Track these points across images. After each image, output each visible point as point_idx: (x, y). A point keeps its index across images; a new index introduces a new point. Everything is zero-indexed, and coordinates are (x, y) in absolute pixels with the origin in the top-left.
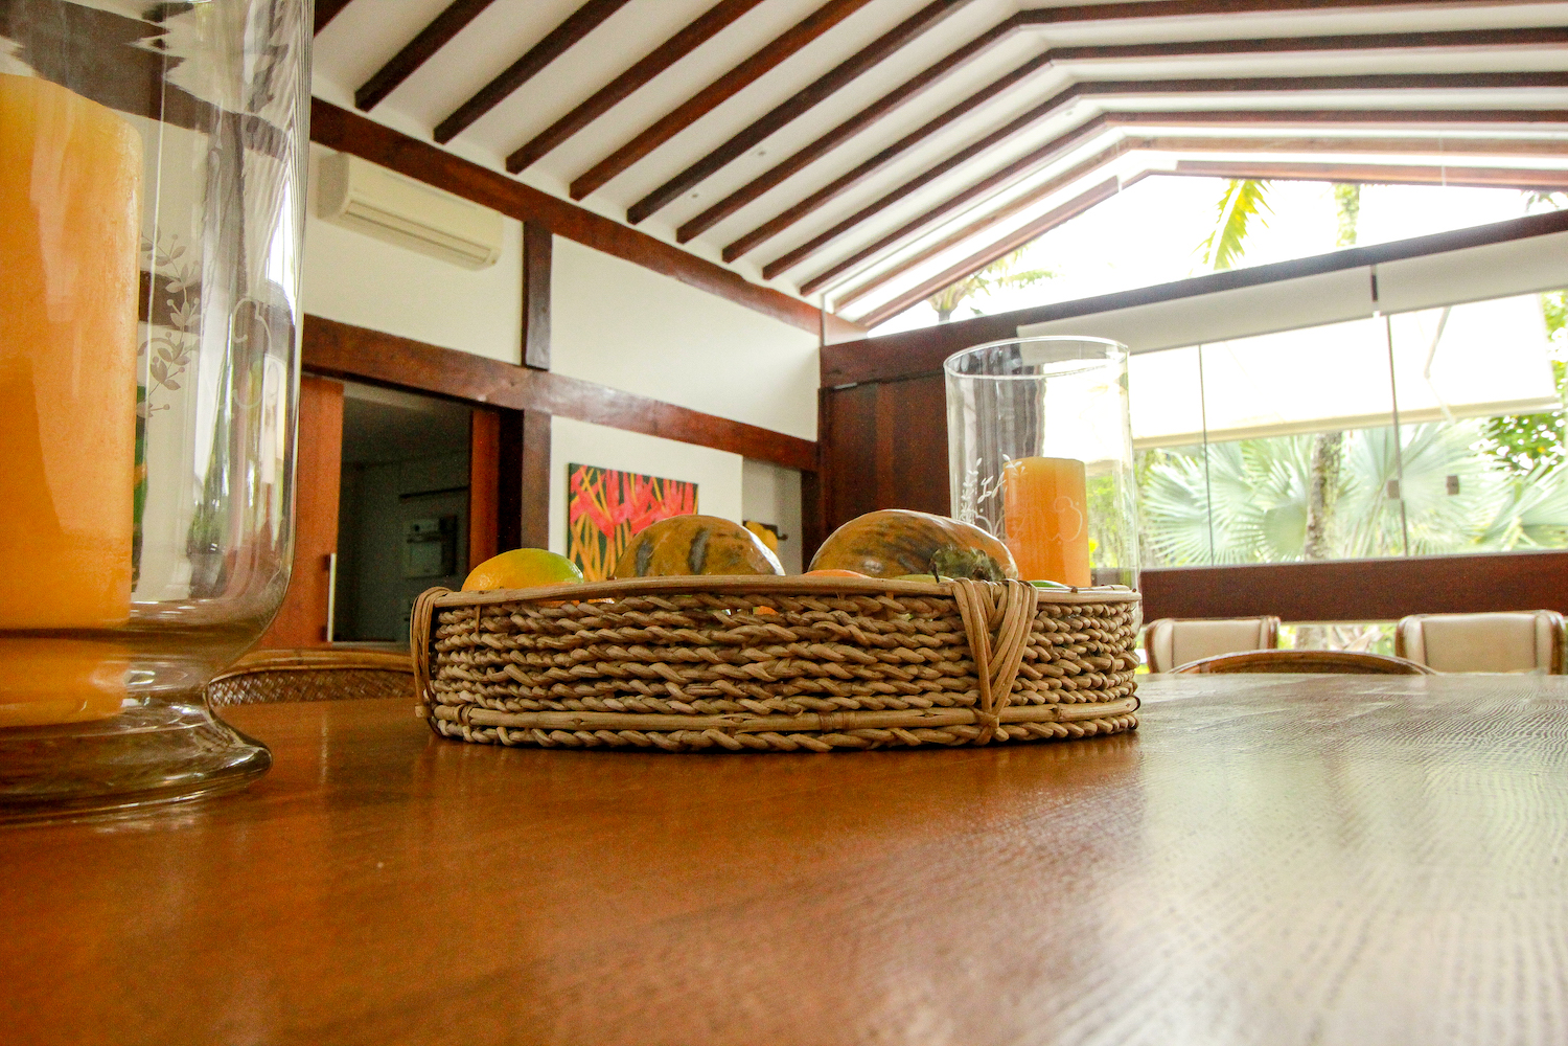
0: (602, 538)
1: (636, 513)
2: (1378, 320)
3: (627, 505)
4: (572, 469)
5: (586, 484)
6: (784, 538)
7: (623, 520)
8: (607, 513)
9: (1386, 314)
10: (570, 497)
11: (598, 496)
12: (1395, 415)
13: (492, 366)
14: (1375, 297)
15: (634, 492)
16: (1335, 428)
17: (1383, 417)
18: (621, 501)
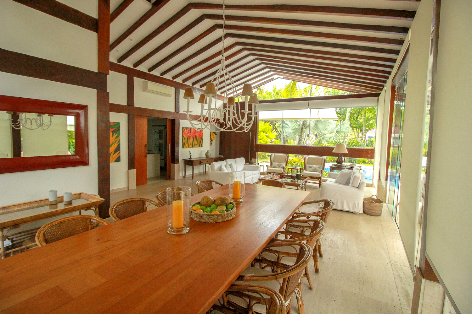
0: (188, 139)
1: (193, 134)
2: (309, 110)
3: (192, 133)
4: (183, 128)
5: (185, 130)
6: (217, 135)
7: (191, 135)
8: (188, 134)
9: (310, 109)
10: (183, 133)
11: (187, 132)
12: (310, 118)
13: (170, 113)
14: (309, 106)
15: (192, 131)
16: (305, 120)
17: (309, 118)
18: (191, 132)
